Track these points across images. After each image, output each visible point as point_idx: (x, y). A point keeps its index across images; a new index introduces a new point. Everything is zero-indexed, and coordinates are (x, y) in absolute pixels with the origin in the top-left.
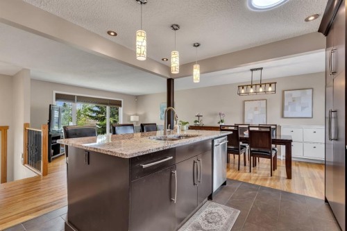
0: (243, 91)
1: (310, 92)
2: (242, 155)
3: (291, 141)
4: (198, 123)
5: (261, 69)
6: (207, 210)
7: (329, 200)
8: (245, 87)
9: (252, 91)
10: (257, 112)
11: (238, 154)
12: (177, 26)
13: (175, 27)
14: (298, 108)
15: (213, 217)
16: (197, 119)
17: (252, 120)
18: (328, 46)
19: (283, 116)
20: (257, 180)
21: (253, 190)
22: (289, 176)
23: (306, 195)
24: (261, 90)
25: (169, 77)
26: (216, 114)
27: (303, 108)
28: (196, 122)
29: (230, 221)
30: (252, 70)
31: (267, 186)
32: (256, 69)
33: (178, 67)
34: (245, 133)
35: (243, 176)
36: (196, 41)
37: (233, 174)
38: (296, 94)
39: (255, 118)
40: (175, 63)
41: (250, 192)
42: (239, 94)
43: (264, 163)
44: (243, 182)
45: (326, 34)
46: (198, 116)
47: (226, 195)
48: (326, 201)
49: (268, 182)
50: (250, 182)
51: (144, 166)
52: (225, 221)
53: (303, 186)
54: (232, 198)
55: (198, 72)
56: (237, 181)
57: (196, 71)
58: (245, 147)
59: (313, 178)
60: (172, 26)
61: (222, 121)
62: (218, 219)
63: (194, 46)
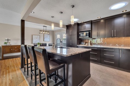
0: (41, 32)
5: (46, 27)
10: (37, 39)
24: (46, 33)
28: (6, 43)
32: (45, 26)
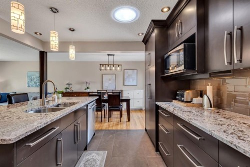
0: (103, 68)
1: (136, 71)
2: (103, 112)
3: (129, 100)
4: (68, 90)
5: (114, 55)
6: (84, 159)
7: (147, 129)
8: (104, 66)
9: (108, 68)
10: (110, 82)
11: (101, 111)
12: (56, 10)
13: (54, 10)
14: (131, 80)
15: (90, 163)
16: (67, 86)
17: (107, 87)
18: (146, 50)
19: (124, 85)
20: (113, 126)
21: (112, 134)
22: (129, 120)
23: (137, 129)
24: (114, 68)
25: (42, 50)
26: (83, 83)
27: (133, 80)
28: (66, 89)
29: (102, 161)
30: (108, 55)
31: (119, 129)
32: (111, 55)
33: (58, 46)
34: (104, 96)
35: (105, 126)
36: (72, 27)
37: (98, 125)
38: (130, 72)
39: (110, 86)
40: (54, 41)
41: (111, 136)
42: (101, 70)
43: (116, 114)
44: (106, 130)
45: (145, 44)
46: (69, 84)
47: (96, 143)
48: (146, 130)
49: (119, 126)
50: (109, 129)
51: (32, 144)
52: (98, 163)
53: (136, 124)
54: (101, 143)
55: (74, 52)
56: (102, 130)
57: (72, 51)
58: (104, 105)
59: (139, 118)
60: (51, 8)
61: (88, 88)
62: (94, 163)
63: (70, 29)
